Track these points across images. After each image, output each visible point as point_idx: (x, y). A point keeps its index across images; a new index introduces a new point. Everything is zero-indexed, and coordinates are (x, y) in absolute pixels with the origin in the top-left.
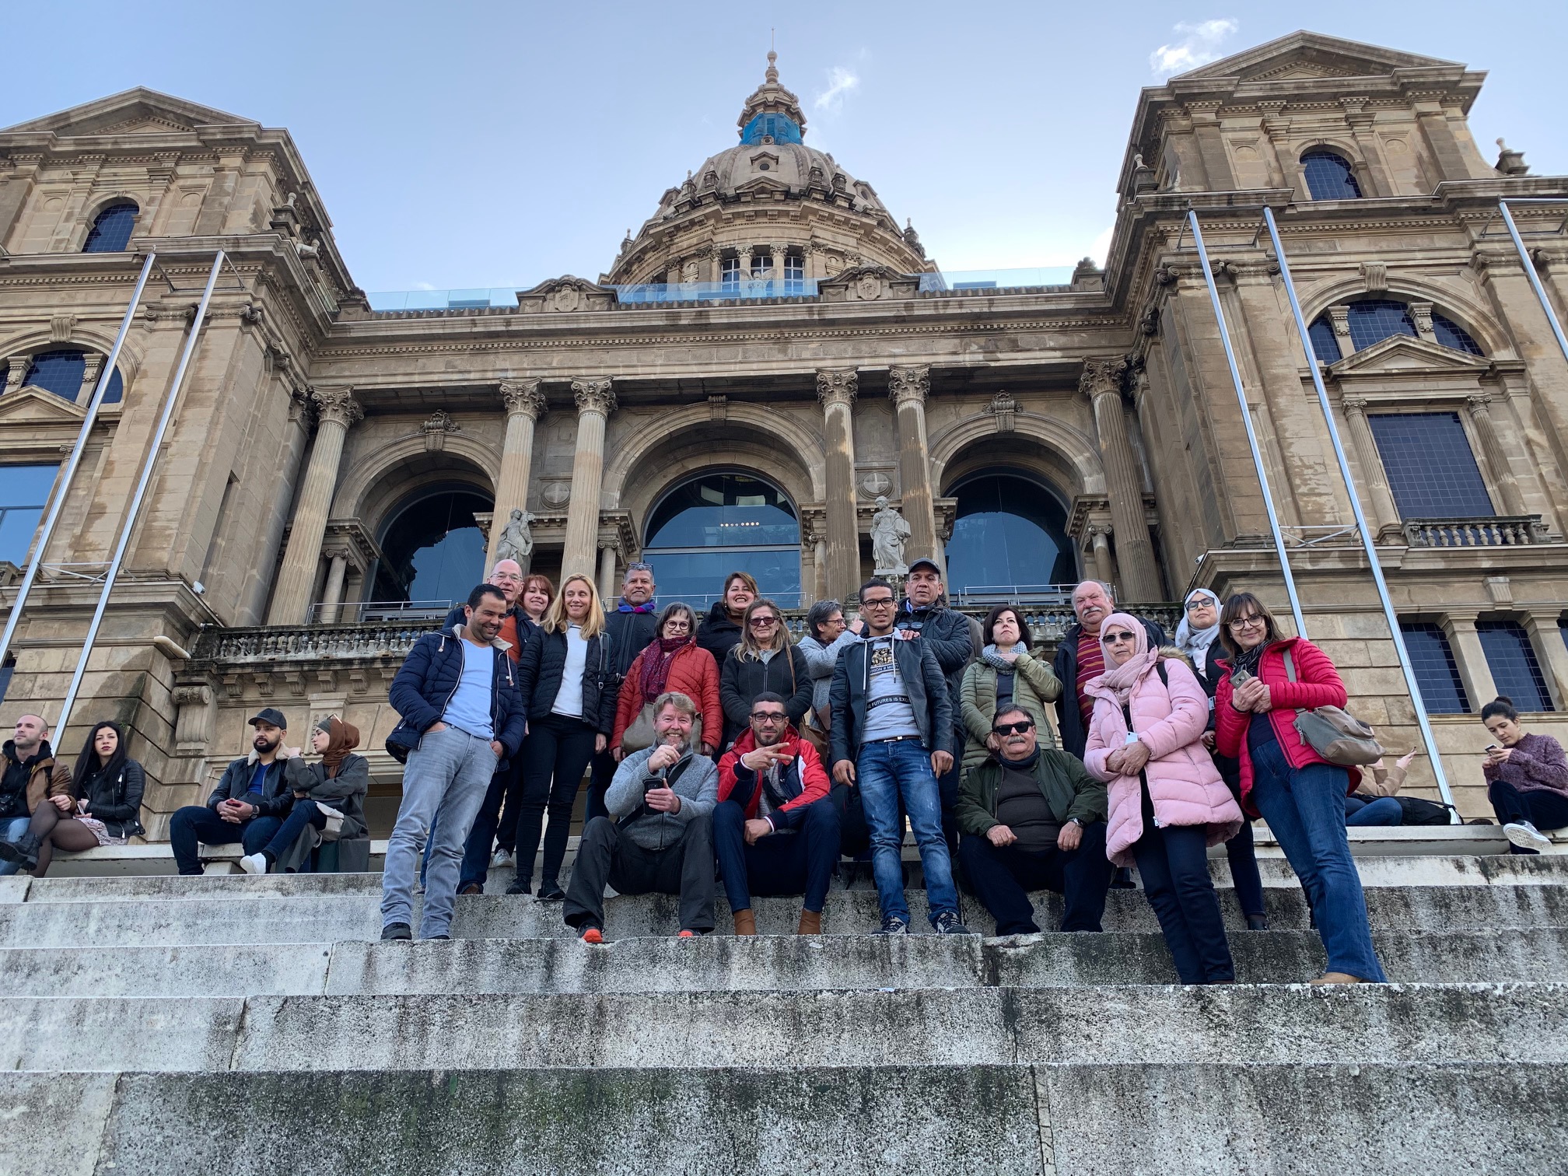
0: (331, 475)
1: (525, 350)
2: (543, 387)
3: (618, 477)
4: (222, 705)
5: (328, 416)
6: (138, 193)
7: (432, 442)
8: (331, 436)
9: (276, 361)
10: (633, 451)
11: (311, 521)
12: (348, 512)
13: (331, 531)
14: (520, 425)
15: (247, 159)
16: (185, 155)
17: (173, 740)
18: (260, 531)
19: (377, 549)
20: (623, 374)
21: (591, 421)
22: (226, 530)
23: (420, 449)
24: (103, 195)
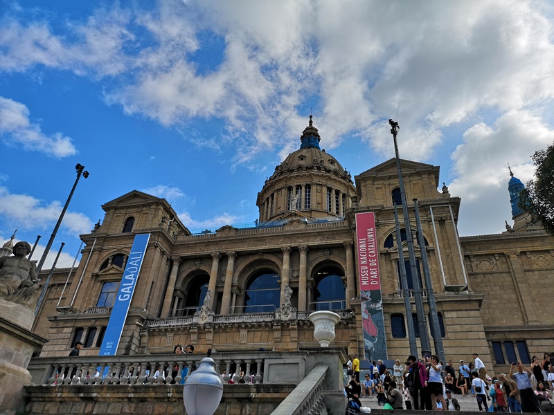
0: (175, 277)
1: (217, 245)
2: (220, 254)
3: (237, 274)
4: (150, 336)
5: (175, 263)
6: (134, 215)
7: (197, 267)
8: (175, 268)
9: (163, 253)
10: (241, 268)
11: (171, 289)
12: (179, 285)
13: (175, 290)
14: (215, 264)
15: (157, 206)
16: (144, 206)
17: (140, 344)
18: (160, 293)
19: (186, 293)
20: (238, 249)
21: (231, 262)
22: (152, 294)
23: (195, 269)
24: (127, 216)
